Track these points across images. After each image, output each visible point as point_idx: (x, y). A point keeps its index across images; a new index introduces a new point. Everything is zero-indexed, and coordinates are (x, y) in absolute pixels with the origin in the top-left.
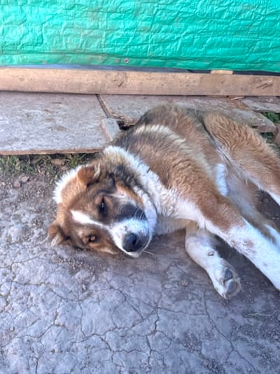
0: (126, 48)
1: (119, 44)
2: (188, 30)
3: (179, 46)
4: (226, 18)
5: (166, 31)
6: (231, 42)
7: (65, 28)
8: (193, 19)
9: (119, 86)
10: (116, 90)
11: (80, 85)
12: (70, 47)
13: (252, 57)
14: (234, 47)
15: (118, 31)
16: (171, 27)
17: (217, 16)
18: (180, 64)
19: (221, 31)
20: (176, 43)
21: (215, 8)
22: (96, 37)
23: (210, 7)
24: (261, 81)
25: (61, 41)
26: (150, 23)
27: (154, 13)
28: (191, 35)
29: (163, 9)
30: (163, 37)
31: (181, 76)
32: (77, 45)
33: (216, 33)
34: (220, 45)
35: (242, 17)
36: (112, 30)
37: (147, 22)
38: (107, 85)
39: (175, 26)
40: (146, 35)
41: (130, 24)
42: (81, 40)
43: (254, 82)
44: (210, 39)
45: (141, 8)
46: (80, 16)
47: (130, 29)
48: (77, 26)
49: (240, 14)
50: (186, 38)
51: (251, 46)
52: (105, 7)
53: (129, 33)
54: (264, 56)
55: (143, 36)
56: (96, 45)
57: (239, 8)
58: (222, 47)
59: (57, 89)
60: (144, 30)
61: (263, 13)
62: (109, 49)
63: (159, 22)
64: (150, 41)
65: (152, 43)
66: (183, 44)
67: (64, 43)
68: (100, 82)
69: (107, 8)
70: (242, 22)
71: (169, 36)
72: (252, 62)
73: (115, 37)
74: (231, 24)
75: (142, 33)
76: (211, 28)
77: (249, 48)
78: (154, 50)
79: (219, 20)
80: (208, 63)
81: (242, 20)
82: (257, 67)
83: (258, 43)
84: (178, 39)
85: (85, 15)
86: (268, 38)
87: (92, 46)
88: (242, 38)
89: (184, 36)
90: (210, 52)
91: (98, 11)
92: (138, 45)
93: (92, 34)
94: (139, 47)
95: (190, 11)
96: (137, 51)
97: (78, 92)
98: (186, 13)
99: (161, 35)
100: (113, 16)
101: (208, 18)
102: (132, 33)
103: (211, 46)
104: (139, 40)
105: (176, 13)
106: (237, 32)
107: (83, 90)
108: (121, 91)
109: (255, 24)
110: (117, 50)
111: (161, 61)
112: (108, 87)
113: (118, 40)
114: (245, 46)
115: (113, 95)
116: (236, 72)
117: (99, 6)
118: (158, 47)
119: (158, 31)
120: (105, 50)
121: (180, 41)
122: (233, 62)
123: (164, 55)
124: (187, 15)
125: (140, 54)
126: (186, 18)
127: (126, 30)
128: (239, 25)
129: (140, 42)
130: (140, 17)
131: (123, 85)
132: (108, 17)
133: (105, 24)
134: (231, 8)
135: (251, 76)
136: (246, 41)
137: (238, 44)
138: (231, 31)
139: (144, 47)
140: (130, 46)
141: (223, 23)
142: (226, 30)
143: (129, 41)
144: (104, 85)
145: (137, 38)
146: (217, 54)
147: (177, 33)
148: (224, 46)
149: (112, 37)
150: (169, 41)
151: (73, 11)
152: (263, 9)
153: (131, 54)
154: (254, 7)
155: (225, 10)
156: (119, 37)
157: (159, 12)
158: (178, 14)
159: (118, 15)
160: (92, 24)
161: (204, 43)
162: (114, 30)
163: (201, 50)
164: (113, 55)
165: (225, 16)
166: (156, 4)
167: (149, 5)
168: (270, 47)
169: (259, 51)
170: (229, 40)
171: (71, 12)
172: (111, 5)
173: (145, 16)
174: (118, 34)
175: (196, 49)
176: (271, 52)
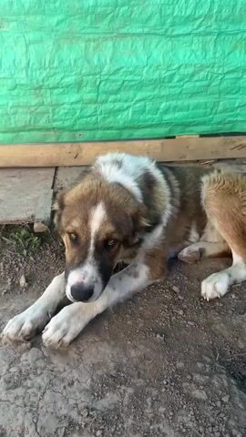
0: (75, 120)
1: (67, 118)
2: (137, 98)
4: (178, 82)
5: (115, 101)
6: (189, 106)
7: (11, 107)
8: (140, 86)
9: (76, 157)
10: (74, 162)
12: (19, 125)
13: (218, 118)
14: (193, 109)
15: (65, 105)
16: (119, 96)
17: (166, 80)
18: (138, 133)
19: (174, 95)
20: (126, 113)
21: (163, 72)
22: (43, 113)
23: (158, 72)
24: (234, 142)
25: (10, 119)
26: (96, 94)
27: (98, 83)
28: (142, 103)
29: (107, 80)
30: (112, 107)
32: (26, 122)
33: (168, 97)
34: (175, 109)
35: (196, 78)
36: (58, 105)
37: (92, 94)
38: (62, 158)
39: (122, 95)
40: (93, 106)
41: (75, 97)
42: (29, 117)
43: (225, 143)
44: (164, 104)
45: (83, 81)
46: (24, 95)
47: (77, 102)
48: (22, 104)
49: (193, 75)
50: (138, 105)
51: (214, 107)
52: (46, 84)
53: (75, 106)
54: (232, 116)
55: (91, 109)
56: (44, 121)
57: (191, 70)
58: (179, 111)
59: (13, 163)
60: (91, 102)
61: (220, 72)
62: (58, 124)
63: (106, 93)
64: (98, 113)
65: (101, 114)
66: (134, 113)
67: (13, 121)
68: (55, 155)
69: (49, 85)
70: (198, 84)
71: (118, 105)
72: (219, 123)
73: (62, 112)
74: (184, 87)
75: (89, 106)
76: (163, 93)
77: (212, 109)
78: (104, 121)
79: (170, 85)
81: (196, 81)
82: (227, 128)
83: (221, 103)
84: (128, 107)
85: (28, 93)
86: (233, 96)
87: (41, 122)
88: (201, 100)
89: (135, 104)
90: (167, 117)
91: (40, 88)
92: (86, 117)
93: (39, 110)
94: (89, 119)
95: (136, 78)
96: (87, 123)
97: (35, 165)
98: (132, 81)
99: (109, 106)
100: (56, 91)
101: (160, 82)
102: (79, 106)
103: (166, 111)
104: (87, 112)
105: (120, 83)
106: (193, 95)
107: (40, 164)
109: (214, 84)
110: (67, 124)
111: (114, 132)
112: (64, 160)
113: (66, 114)
114: (206, 108)
115: (70, 167)
116: (202, 136)
117: (41, 84)
118: (108, 117)
119: (105, 101)
120: (55, 124)
121: (131, 110)
122: (197, 125)
123: (117, 124)
124: (133, 83)
125: (91, 126)
126: (133, 86)
127: (72, 103)
128: (194, 87)
129: (88, 114)
130: (84, 89)
131: (79, 156)
132: (51, 93)
133: (49, 100)
134: (181, 70)
135: (222, 138)
136: (207, 103)
137: (197, 106)
138: (186, 94)
139: (94, 118)
140: (79, 118)
141: (175, 87)
142: (180, 93)
143: (77, 114)
145: (85, 110)
146: (175, 119)
147: (126, 101)
148: (181, 110)
149: (58, 112)
150: (120, 110)
151: (16, 91)
152: (219, 67)
153: (81, 127)
154: (207, 67)
155: (174, 74)
156: (66, 111)
157: (102, 84)
158: (123, 83)
159: (61, 90)
160: (37, 101)
161: (158, 109)
162: (60, 105)
163: (156, 116)
164: (62, 129)
165: (176, 78)
166: (98, 76)
167: (91, 77)
168: (237, 105)
169: (225, 111)
170: (186, 103)
171: (15, 92)
172: (52, 82)
173: (88, 88)
174: (65, 109)
175: (149, 116)
176: (238, 111)
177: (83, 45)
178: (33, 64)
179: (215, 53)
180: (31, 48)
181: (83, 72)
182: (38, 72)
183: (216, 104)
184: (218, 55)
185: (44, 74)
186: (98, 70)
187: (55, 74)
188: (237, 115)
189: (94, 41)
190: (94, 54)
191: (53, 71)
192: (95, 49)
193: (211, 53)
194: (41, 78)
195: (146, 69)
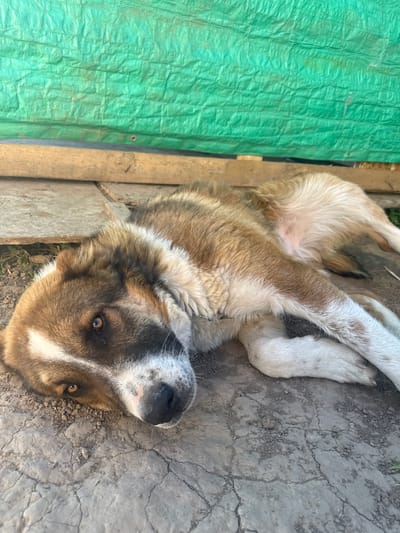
0: (133, 120)
1: (123, 114)
2: (209, 102)
3: (198, 121)
4: (252, 90)
5: (183, 102)
6: (259, 121)
7: (50, 89)
8: (214, 88)
9: (126, 171)
10: (122, 177)
11: (72, 168)
12: (57, 116)
13: (284, 140)
14: (263, 125)
15: (122, 98)
16: (188, 96)
17: (242, 86)
18: (201, 146)
19: (247, 105)
20: (193, 119)
21: (239, 76)
22: (94, 104)
23: (233, 75)
25: (44, 106)
26: (162, 89)
27: (167, 76)
28: (213, 109)
29: (178, 73)
30: (179, 108)
31: (203, 161)
32: (67, 113)
33: (242, 107)
34: (247, 122)
35: (270, 90)
36: (115, 95)
37: (158, 88)
38: (109, 170)
39: (192, 96)
40: (157, 104)
41: (136, 89)
42: (72, 107)
43: (287, 170)
44: (235, 114)
45: (149, 68)
46: (70, 74)
47: (138, 96)
48: (66, 87)
49: (267, 85)
50: (208, 111)
51: (282, 126)
52: (103, 63)
53: (135, 100)
54: (297, 138)
55: (154, 107)
56: (93, 115)
57: (266, 79)
58: (250, 124)
59: (40, 173)
60: (155, 98)
61: (293, 86)
62: (110, 122)
63: (174, 89)
64: (162, 113)
65: (165, 116)
66: (203, 119)
67: (48, 109)
68: (99, 165)
69: (107, 65)
70: (271, 96)
71: (186, 108)
72: (283, 146)
73: (118, 105)
74: (258, 98)
75: (152, 103)
76: (236, 101)
77: (280, 128)
78: (168, 125)
79: (244, 92)
80: (234, 146)
81: (270, 93)
82: (290, 153)
83: (289, 123)
84: (197, 112)
85: (76, 73)
86: (300, 117)
87: (88, 116)
88: (270, 115)
89: (205, 109)
90: (236, 131)
91: (94, 68)
92: (148, 117)
93: (86, 99)
94: (150, 120)
95: (210, 77)
96: (147, 125)
97: (70, 177)
98: (205, 79)
99: (176, 106)
100: (114, 76)
101: (231, 87)
102: (140, 101)
103: (236, 123)
104: (149, 110)
105: (193, 80)
106: (266, 108)
107: (78, 176)
108: (129, 178)
109: (285, 99)
110: (121, 123)
111: (176, 140)
112: (112, 172)
113: (122, 109)
114: (275, 126)
115: (119, 183)
116: (266, 159)
117: (96, 62)
118: (173, 121)
119: (173, 100)
120: (105, 122)
121: (199, 116)
123: (182, 132)
124: (206, 83)
125: (150, 129)
126: (205, 86)
127: (132, 96)
128: (267, 99)
129: (149, 114)
130: (149, 80)
131: (131, 170)
132: (107, 78)
133: (104, 87)
134: (257, 78)
135: (284, 164)
136: (276, 120)
137: (266, 123)
138: (258, 106)
139: (156, 120)
140: (138, 118)
141: (249, 95)
142: (253, 105)
143: (137, 111)
144: (106, 169)
145: (147, 108)
146: (244, 134)
147: (196, 104)
148: (252, 124)
149: (113, 105)
150: (187, 114)
151: (60, 66)
152: (292, 82)
153: (139, 129)
154: (282, 79)
155: (250, 80)
156: (123, 105)
157: (172, 77)
158: (196, 80)
159: (121, 76)
160: (87, 86)
161: (229, 120)
162: (117, 96)
163: (225, 128)
164: (115, 129)
165: (251, 87)
166: (168, 66)
167: (160, 66)
168: (303, 127)
169: (291, 132)
170: (257, 117)
171: (58, 68)
172: (112, 62)
173: (155, 80)
174: (121, 102)
175: (218, 126)
176: (303, 134)
177: (154, 23)
178: (89, 33)
179: (289, 65)
180: (88, 10)
181: (152, 56)
182: (94, 46)
183: (284, 123)
184: (291, 67)
185: (103, 50)
186: (169, 58)
187: (116, 52)
188: (301, 138)
189: (167, 21)
190: (166, 38)
191: (114, 48)
192: (167, 31)
193: (286, 64)
194: (97, 54)
195: (222, 68)
